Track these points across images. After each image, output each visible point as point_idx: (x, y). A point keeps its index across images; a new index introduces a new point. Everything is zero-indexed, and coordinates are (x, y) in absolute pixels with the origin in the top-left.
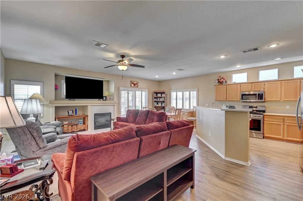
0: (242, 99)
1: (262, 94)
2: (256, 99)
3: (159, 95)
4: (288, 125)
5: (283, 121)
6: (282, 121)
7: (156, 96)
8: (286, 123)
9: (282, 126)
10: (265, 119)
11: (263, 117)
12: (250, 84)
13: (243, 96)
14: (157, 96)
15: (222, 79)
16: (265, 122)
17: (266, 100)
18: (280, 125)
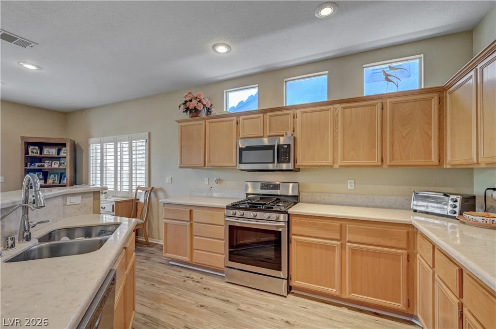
0: (240, 162)
1: (289, 146)
2: (274, 162)
3: (47, 151)
4: (353, 251)
5: (341, 236)
6: (339, 238)
7: (38, 155)
8: (349, 242)
9: (337, 251)
10: (294, 229)
11: (288, 222)
12: (261, 115)
13: (243, 152)
14: (41, 154)
15: (194, 102)
16: (293, 236)
17: (298, 163)
18: (332, 248)
